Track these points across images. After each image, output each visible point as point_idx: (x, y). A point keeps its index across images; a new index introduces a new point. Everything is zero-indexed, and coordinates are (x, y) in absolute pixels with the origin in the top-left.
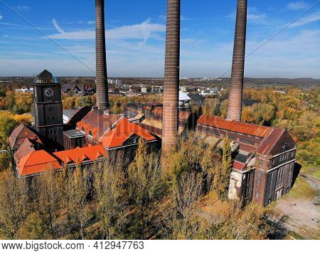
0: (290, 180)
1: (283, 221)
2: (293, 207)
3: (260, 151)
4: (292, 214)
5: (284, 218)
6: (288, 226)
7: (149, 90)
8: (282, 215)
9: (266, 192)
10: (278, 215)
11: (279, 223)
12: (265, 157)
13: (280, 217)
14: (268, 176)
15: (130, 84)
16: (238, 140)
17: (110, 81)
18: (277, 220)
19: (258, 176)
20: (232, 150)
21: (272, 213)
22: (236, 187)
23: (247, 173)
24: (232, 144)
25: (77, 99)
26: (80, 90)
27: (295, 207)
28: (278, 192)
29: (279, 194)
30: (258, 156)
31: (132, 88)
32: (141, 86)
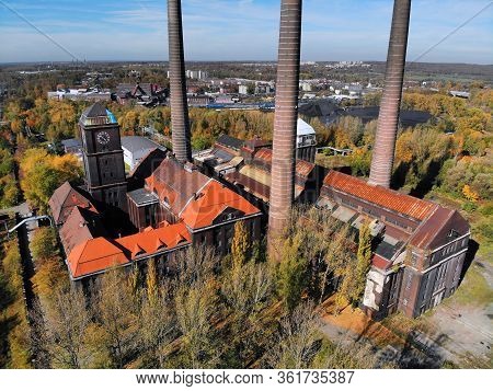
0: (457, 278)
1: (440, 344)
2: (457, 320)
3: (415, 242)
4: (453, 332)
5: (442, 339)
6: (446, 353)
7: (251, 91)
8: (438, 333)
9: (419, 297)
10: (432, 334)
11: (432, 346)
12: (421, 253)
13: (436, 337)
14: (423, 278)
15: (221, 77)
16: (383, 218)
17: (190, 74)
18: (431, 342)
19: (408, 277)
20: (374, 234)
21: (425, 329)
22: (374, 292)
23: (391, 275)
24: (373, 223)
25: (142, 114)
26: (144, 93)
27: (458, 321)
28: (437, 297)
29: (438, 299)
30: (411, 249)
31: (224, 87)
32: (239, 81)
